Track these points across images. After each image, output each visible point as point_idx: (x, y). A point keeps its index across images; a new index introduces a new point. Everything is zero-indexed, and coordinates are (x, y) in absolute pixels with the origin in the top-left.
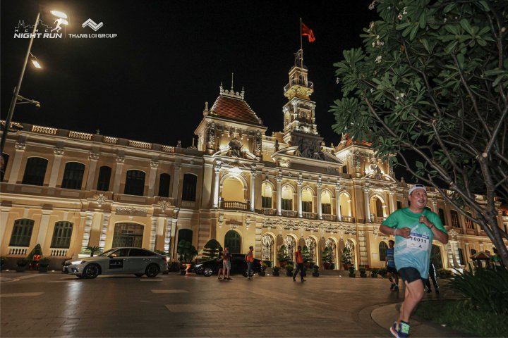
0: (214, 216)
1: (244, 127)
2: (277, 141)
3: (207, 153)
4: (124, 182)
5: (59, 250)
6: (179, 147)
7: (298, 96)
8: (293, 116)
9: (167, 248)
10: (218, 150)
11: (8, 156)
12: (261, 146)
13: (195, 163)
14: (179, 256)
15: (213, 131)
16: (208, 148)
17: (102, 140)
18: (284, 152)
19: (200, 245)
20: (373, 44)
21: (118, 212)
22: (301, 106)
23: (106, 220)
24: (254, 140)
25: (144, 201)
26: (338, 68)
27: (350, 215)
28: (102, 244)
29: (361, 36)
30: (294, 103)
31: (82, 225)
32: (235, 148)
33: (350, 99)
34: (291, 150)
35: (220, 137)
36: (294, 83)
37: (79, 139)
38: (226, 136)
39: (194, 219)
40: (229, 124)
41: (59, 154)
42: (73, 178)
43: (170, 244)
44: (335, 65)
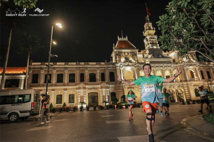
0: (123, 86)
1: (129, 51)
2: (143, 54)
3: (116, 63)
4: (89, 78)
5: (71, 104)
6: (106, 63)
7: (149, 34)
8: (148, 43)
9: (107, 100)
10: (121, 61)
11: (51, 74)
12: (137, 57)
13: (113, 67)
14: (112, 102)
15: (117, 54)
16: (116, 61)
17: (79, 64)
18: (147, 58)
19: (119, 97)
20: (171, 11)
21: (89, 89)
22: (151, 38)
23: (85, 92)
24: (134, 55)
25: (97, 84)
26: (158, 24)
27: (179, 79)
28: (85, 101)
29: (166, 9)
30: (148, 37)
31: (77, 95)
32: (127, 59)
33: (166, 34)
34: (150, 56)
35: (121, 56)
36: (147, 30)
37: (72, 65)
38: (123, 55)
39: (115, 88)
40: (123, 51)
41: (66, 71)
42: (72, 79)
43: (108, 98)
44: (157, 23)
